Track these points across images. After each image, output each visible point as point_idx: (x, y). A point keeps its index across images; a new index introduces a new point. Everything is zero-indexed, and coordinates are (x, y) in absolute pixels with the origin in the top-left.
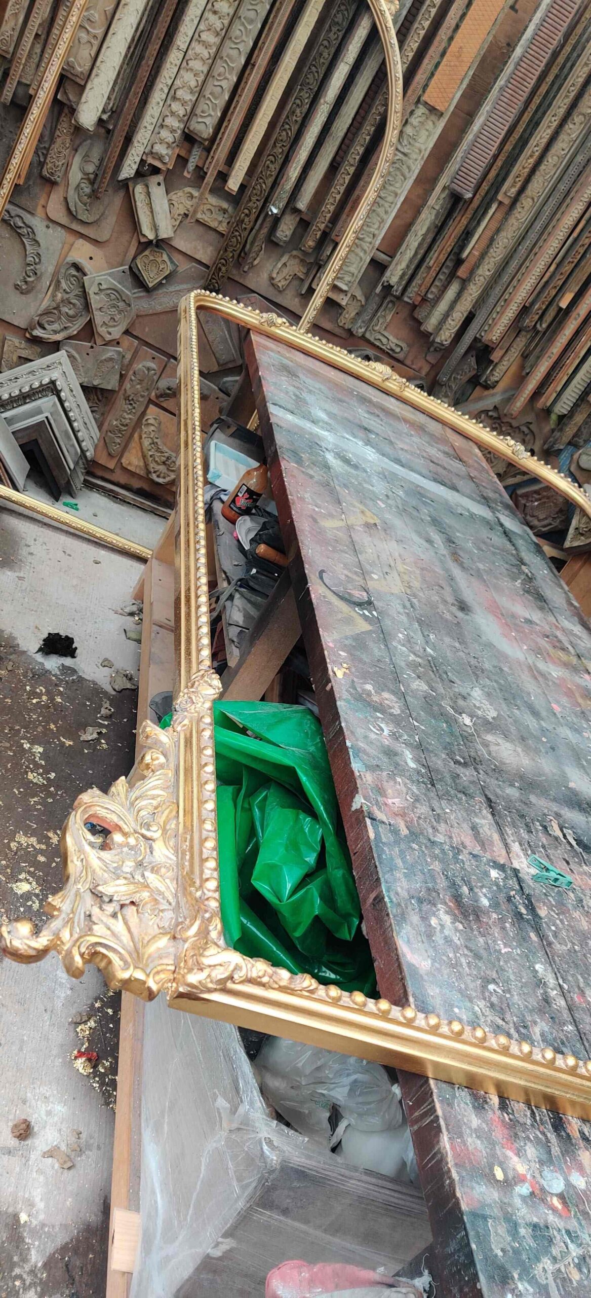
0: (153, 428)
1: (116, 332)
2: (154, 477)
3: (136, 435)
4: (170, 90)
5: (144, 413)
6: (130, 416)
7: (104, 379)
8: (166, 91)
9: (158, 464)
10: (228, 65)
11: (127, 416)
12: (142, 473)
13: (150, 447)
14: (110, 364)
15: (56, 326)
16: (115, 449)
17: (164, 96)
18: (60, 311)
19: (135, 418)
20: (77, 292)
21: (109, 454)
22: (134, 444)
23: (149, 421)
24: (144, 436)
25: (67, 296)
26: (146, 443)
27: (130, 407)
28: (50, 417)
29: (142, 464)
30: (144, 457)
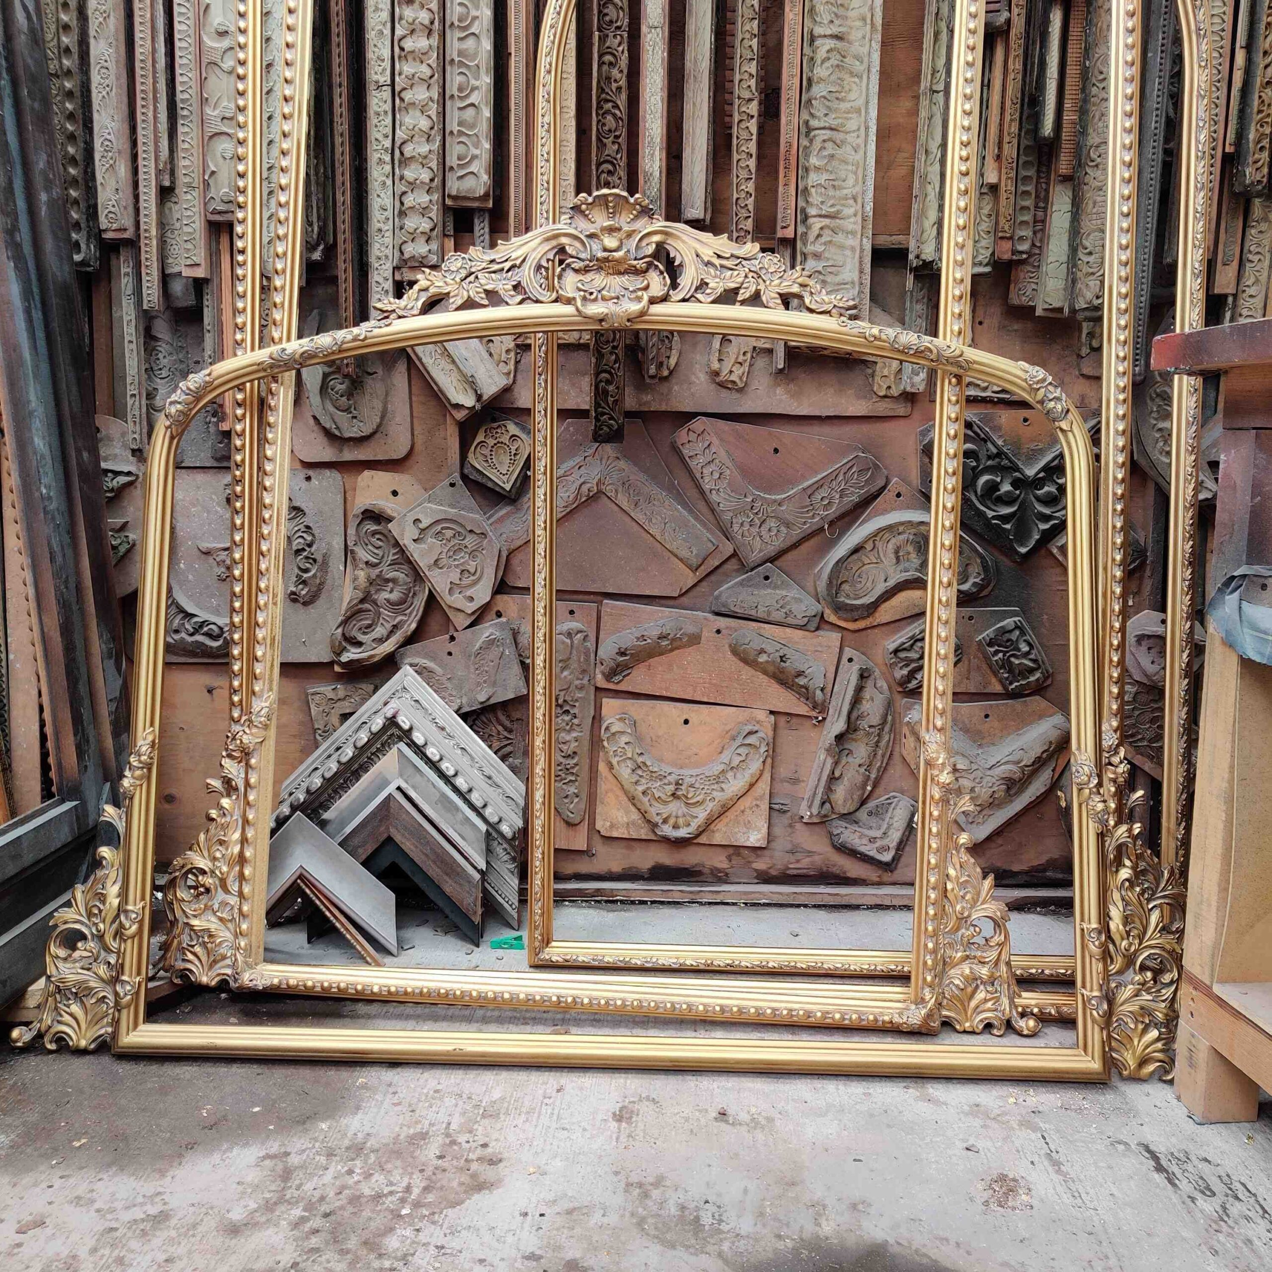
0: (624, 739)
1: (482, 593)
2: (667, 830)
3: (602, 767)
4: (393, 154)
5: (597, 719)
6: (574, 734)
7: (494, 684)
8: (388, 158)
9: (665, 803)
10: (467, 66)
11: (568, 738)
12: (644, 833)
13: (635, 778)
14: (495, 652)
15: (380, 631)
16: (575, 808)
17: (388, 168)
18: (375, 602)
19: (584, 734)
20: (391, 558)
21: (569, 824)
22: (606, 783)
23: (614, 729)
24: (614, 761)
25: (377, 571)
26: (625, 772)
27: (567, 718)
28: (404, 785)
29: (635, 816)
30: (632, 799)
